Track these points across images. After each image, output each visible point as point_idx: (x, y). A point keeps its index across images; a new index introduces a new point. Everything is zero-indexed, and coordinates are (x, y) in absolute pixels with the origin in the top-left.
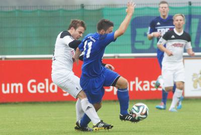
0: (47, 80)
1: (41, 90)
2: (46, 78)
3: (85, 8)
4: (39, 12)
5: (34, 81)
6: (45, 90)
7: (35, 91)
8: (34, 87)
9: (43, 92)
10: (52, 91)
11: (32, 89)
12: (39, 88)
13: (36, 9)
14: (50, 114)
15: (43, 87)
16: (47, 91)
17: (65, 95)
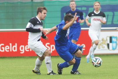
0: (11, 44)
1: (7, 50)
2: (11, 43)
3: (33, 1)
4: (6, 4)
5: (3, 45)
6: (9, 50)
7: (3, 51)
8: (3, 48)
9: (8, 51)
10: (14, 51)
11: (2, 49)
12: (6, 49)
13: (4, 2)
14: (13, 64)
15: (9, 48)
16: (11, 51)
17: (21, 53)
